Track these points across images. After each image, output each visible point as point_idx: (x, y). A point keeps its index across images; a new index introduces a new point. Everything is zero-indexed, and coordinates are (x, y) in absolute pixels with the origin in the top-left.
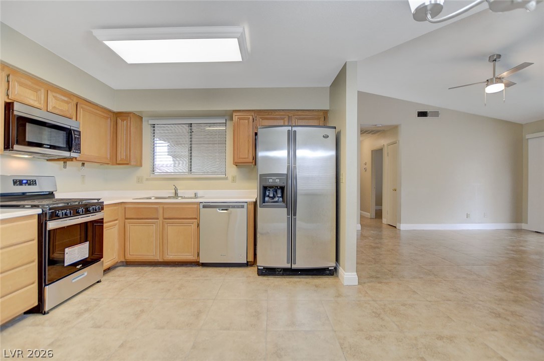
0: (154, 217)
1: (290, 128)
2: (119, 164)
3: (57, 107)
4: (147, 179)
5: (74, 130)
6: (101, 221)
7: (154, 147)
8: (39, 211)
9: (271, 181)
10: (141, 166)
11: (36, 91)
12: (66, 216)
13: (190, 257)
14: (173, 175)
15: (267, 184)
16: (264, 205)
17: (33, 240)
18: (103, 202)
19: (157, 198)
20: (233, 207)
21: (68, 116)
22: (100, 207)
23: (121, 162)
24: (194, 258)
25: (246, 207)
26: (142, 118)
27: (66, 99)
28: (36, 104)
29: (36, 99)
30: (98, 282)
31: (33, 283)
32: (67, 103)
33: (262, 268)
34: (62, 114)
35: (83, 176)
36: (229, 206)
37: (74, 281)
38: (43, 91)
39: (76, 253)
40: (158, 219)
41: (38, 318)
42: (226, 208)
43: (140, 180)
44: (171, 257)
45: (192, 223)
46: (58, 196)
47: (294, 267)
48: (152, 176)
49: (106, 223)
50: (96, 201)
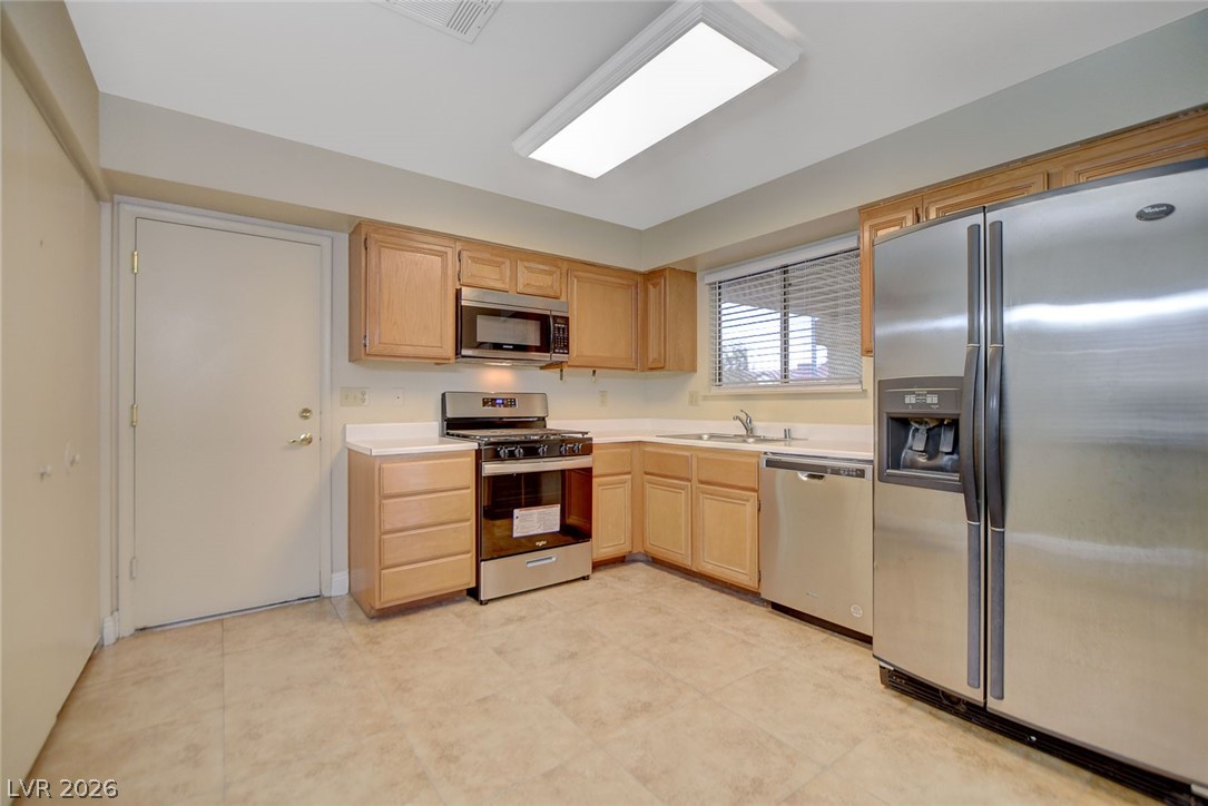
0: (683, 475)
1: (978, 219)
2: (652, 369)
3: (532, 283)
4: (705, 398)
5: (555, 317)
6: (587, 473)
7: (720, 331)
8: (475, 446)
9: (910, 399)
10: (694, 370)
11: (499, 265)
12: (512, 456)
13: (745, 578)
14: (764, 386)
15: (899, 411)
16: (889, 475)
17: (468, 488)
18: (591, 439)
19: (712, 437)
20: (836, 471)
21: (552, 294)
22: (586, 447)
23: (653, 366)
24: (751, 584)
25: (869, 474)
26: (695, 274)
27: (546, 268)
28: (499, 285)
29: (498, 277)
30: (584, 578)
31: (468, 552)
32: (550, 273)
33: (892, 668)
34: (539, 292)
35: (603, 394)
36: (824, 469)
37: (530, 565)
38: (508, 262)
39: (534, 520)
40: (690, 481)
41: (469, 606)
42: (817, 472)
43: (693, 400)
44: (710, 567)
45: (748, 500)
46: (551, 424)
47: (994, 705)
48: (715, 391)
49: (596, 477)
50: (580, 436)
